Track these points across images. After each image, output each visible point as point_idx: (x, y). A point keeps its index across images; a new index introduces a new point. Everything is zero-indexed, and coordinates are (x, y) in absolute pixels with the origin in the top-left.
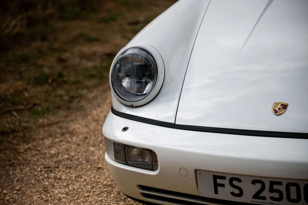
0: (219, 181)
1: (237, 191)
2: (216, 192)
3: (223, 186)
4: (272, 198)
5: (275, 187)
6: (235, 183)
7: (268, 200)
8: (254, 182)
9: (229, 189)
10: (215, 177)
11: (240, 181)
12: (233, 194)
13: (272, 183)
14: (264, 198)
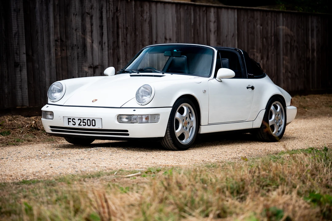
0: (70, 120)
1: (74, 123)
2: (69, 124)
3: (70, 122)
4: (83, 125)
5: (84, 121)
6: (74, 120)
7: (82, 126)
8: (79, 120)
9: (72, 123)
10: (68, 119)
11: (75, 119)
12: (73, 124)
13: (83, 120)
14: (81, 125)
